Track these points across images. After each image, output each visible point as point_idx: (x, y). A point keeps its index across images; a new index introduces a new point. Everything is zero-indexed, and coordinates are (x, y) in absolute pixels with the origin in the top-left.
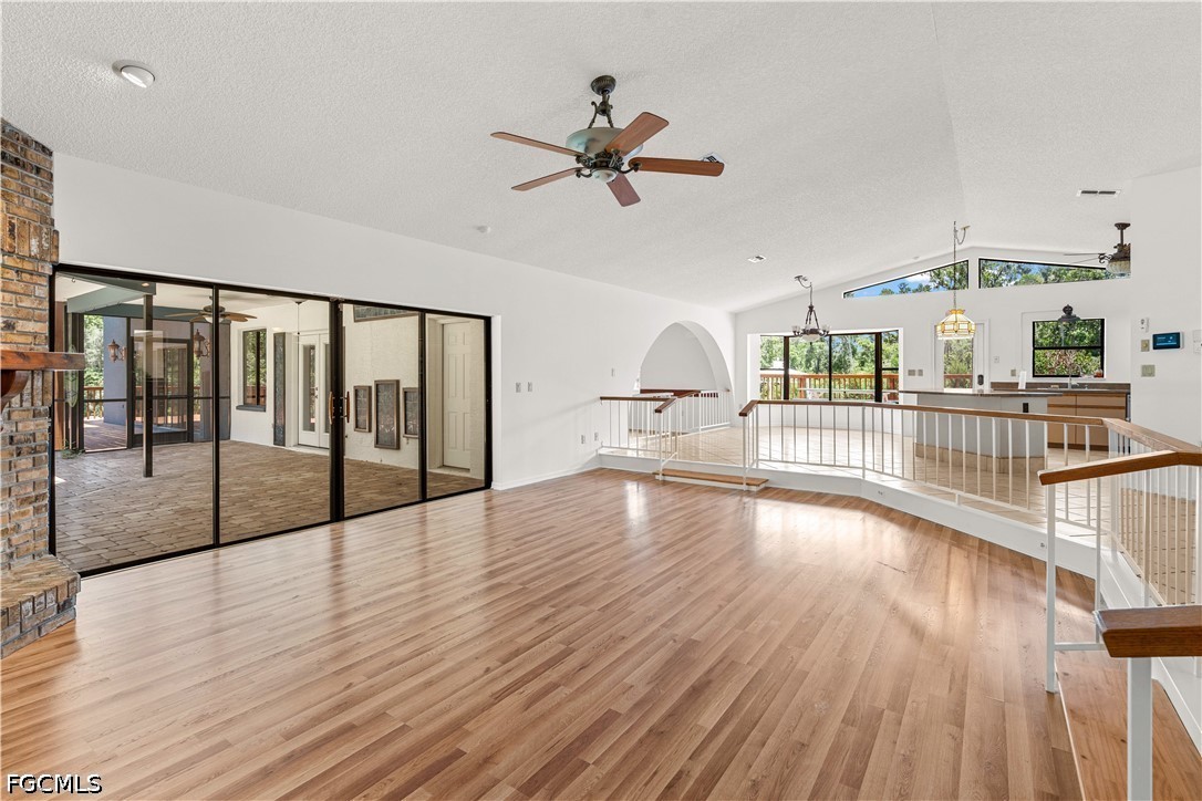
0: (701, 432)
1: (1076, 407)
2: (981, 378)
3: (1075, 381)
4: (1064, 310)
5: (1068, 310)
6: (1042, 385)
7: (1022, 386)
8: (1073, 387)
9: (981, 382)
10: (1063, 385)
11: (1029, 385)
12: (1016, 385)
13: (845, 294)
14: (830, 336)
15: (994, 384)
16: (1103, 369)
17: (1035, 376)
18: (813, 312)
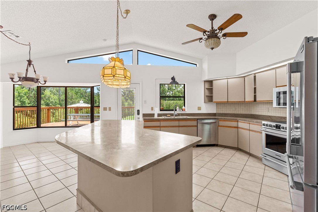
1: (179, 126)
2: (138, 111)
3: (176, 113)
5: (173, 79)
6: (165, 115)
7: (156, 117)
8: (176, 115)
9: (138, 114)
10: (172, 115)
11: (159, 115)
12: (153, 115)
13: (68, 61)
14: (66, 87)
15: (144, 115)
16: (185, 106)
17: (161, 110)
18: (32, 66)
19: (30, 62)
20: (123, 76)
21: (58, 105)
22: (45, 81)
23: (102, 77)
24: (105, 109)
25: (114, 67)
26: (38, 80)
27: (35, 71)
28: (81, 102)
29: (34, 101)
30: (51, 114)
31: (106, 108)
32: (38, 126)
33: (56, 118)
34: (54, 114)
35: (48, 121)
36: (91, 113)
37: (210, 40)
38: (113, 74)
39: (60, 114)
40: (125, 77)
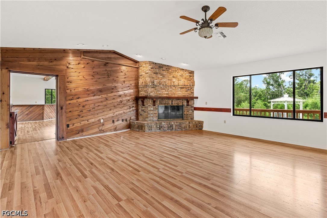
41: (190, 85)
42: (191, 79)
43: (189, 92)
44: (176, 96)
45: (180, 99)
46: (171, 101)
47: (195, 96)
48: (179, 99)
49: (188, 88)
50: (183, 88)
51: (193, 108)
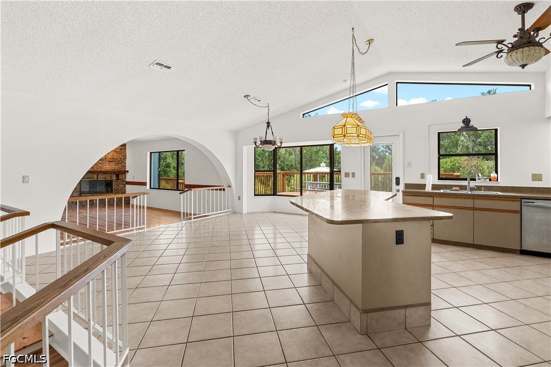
0: (193, 220)
1: (474, 209)
2: (398, 179)
3: (473, 184)
4: (464, 121)
5: (467, 121)
6: (446, 187)
7: (428, 189)
8: (472, 189)
9: (398, 183)
10: (463, 188)
11: (434, 187)
12: (424, 186)
13: (303, 114)
14: (301, 147)
15: (407, 186)
16: (497, 172)
17: (439, 179)
18: (270, 127)
19: (268, 123)
20: (356, 135)
21: (294, 170)
22: (281, 143)
23: (332, 137)
24: (347, 175)
25: (344, 125)
26: (275, 142)
27: (273, 133)
28: (323, 164)
29: (268, 164)
30: (287, 182)
31: (349, 173)
32: (275, 194)
33: (291, 188)
34: (289, 182)
35: (284, 191)
36: (330, 182)
37: (514, 53)
38: (343, 134)
39: (295, 182)
40: (358, 136)
41: (121, 159)
42: (123, 152)
43: (120, 166)
44: (103, 170)
45: (108, 173)
46: (96, 175)
47: (127, 170)
48: (106, 173)
49: (119, 161)
50: (112, 161)
51: (125, 183)
